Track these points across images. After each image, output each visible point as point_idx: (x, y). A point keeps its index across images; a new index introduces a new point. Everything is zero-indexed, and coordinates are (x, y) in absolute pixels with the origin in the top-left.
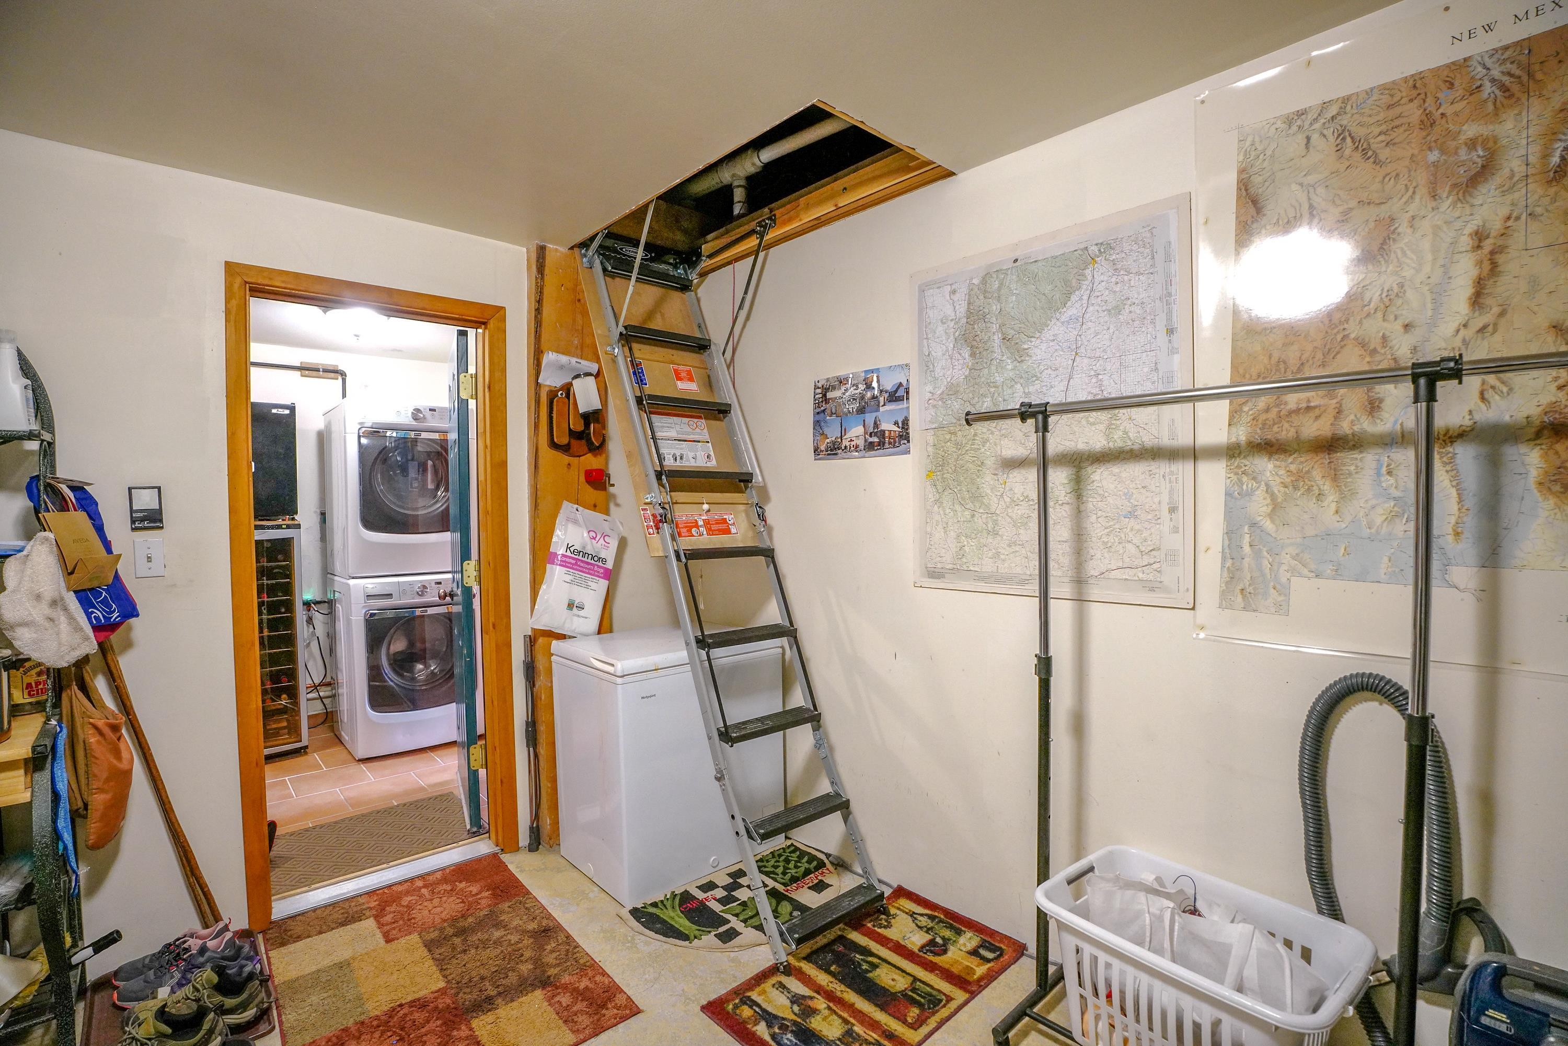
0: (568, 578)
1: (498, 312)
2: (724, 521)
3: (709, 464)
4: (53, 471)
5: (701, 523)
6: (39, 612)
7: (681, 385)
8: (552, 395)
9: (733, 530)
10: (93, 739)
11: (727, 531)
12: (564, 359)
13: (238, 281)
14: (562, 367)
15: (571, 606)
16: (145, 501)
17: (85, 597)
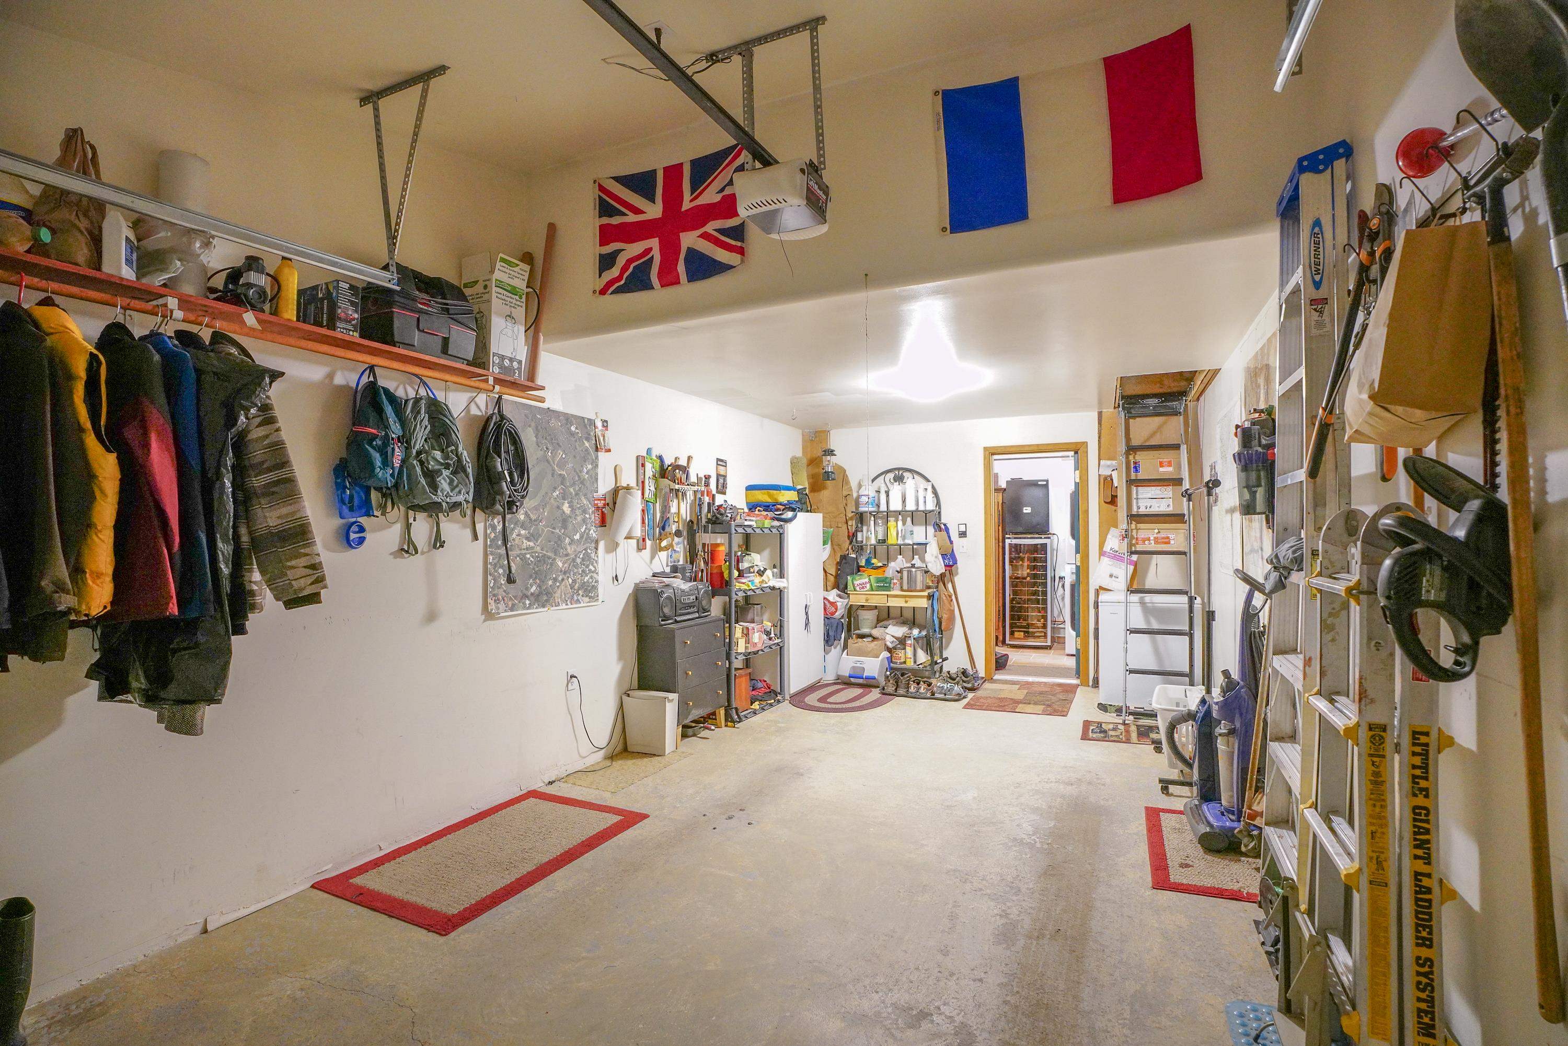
0: (1110, 563)
1: (1085, 444)
2: (1168, 538)
3: (1168, 510)
4: (940, 520)
5: (1152, 538)
6: (933, 559)
7: (1161, 469)
8: (1105, 478)
9: (1172, 542)
10: (944, 598)
11: (1169, 543)
12: (1109, 462)
13: (987, 453)
14: (1109, 466)
15: (1111, 576)
16: (962, 528)
17: (944, 556)
